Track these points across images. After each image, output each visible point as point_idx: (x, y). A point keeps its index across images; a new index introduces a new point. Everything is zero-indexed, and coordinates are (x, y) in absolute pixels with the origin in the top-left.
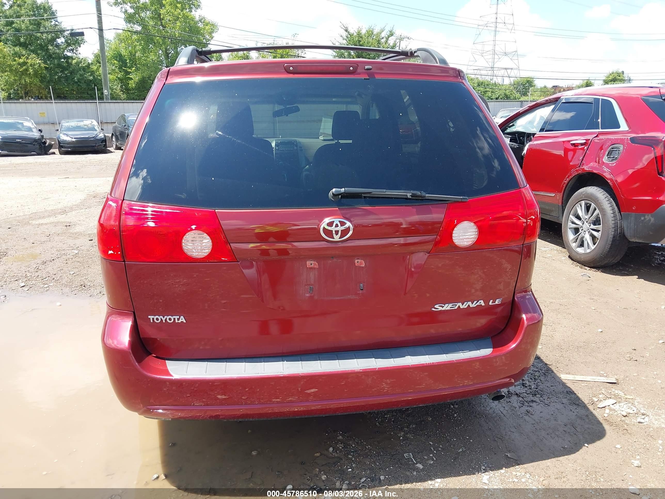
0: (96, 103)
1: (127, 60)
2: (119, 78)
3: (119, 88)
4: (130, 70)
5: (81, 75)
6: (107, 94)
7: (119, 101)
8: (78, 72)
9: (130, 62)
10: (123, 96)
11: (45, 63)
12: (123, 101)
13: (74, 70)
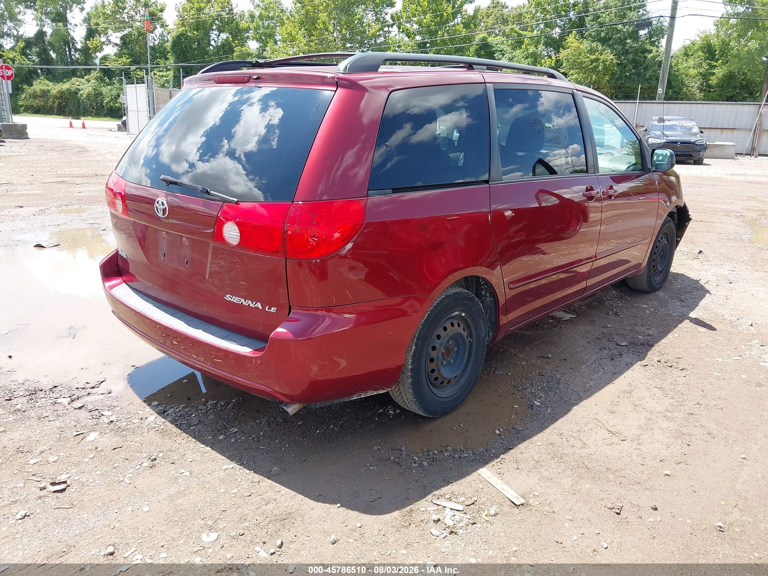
0: (636, 103)
1: (716, 51)
2: (700, 73)
3: (697, 85)
4: (715, 64)
5: (653, 71)
6: (661, 92)
7: (692, 102)
8: (651, 67)
9: (719, 53)
10: (699, 95)
11: (619, 58)
12: (698, 102)
13: (647, 66)
